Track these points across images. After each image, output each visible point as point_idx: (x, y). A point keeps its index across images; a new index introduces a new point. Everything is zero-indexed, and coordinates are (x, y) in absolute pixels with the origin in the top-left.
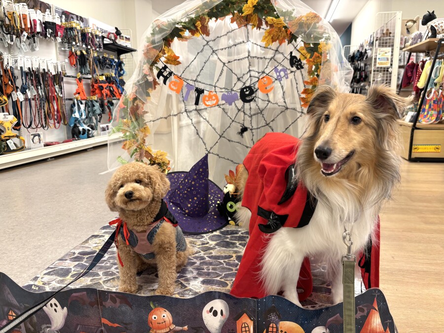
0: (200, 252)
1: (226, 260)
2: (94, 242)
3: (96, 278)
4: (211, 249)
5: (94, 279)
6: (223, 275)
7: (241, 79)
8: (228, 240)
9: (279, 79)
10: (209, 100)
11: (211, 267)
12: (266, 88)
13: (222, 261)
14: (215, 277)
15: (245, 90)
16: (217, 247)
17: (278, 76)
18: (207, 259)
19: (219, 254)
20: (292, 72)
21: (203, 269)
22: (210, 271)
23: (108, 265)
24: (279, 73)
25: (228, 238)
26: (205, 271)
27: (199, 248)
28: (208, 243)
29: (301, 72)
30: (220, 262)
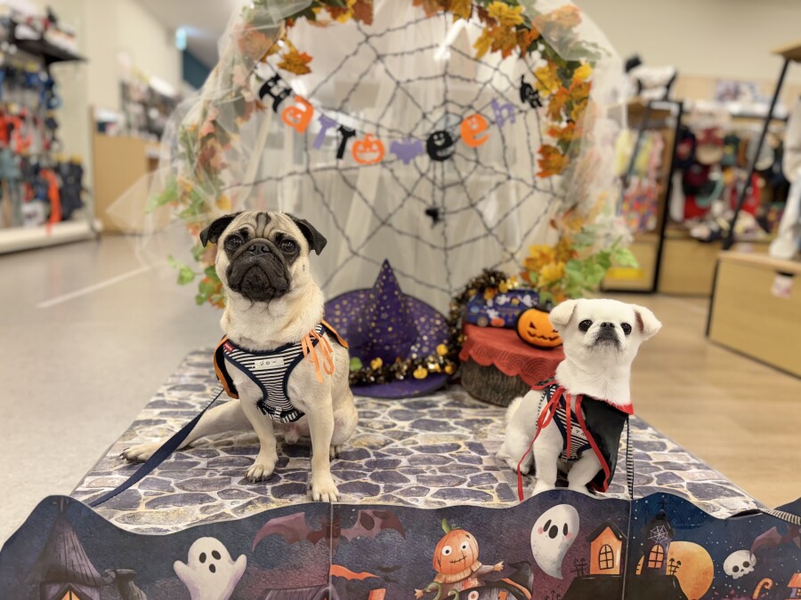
0: (392, 442)
1: (453, 453)
2: (150, 434)
3: (210, 504)
4: (409, 434)
5: (208, 507)
6: (469, 480)
7: (428, 116)
8: (428, 417)
9: (499, 122)
10: (365, 151)
11: (434, 467)
12: (474, 137)
13: (447, 455)
14: (456, 485)
15: (436, 137)
16: (416, 430)
17: (498, 117)
18: (416, 453)
19: (431, 443)
20: (521, 112)
21: (422, 472)
22: (439, 474)
23: (218, 476)
24: (500, 110)
25: (425, 414)
26: (428, 474)
27: (384, 434)
28: (394, 425)
29: (537, 113)
30: (445, 457)
